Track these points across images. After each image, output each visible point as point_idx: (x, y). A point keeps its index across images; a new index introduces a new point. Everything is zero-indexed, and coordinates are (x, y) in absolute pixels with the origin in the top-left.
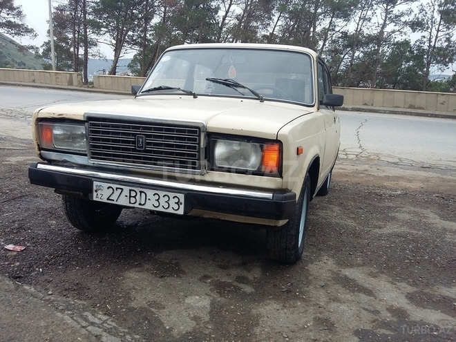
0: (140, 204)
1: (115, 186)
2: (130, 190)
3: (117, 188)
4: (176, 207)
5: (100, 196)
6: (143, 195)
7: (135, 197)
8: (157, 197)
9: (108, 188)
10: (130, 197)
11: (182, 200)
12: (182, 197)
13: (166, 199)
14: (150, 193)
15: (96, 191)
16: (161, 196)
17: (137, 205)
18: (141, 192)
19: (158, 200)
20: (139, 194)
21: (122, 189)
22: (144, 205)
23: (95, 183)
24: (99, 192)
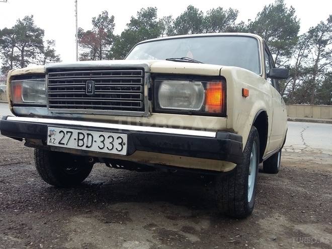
0: (87, 147)
1: (65, 130)
2: (79, 133)
3: (67, 132)
4: (119, 147)
5: (53, 141)
6: (90, 137)
7: (82, 140)
8: (102, 139)
9: (60, 132)
10: (79, 139)
11: (125, 141)
12: (125, 137)
13: (111, 139)
14: (96, 135)
15: (50, 136)
16: (106, 137)
17: (84, 148)
18: (88, 135)
19: (103, 142)
20: (86, 136)
21: (71, 132)
22: (90, 147)
23: (50, 129)
24: (53, 137)
